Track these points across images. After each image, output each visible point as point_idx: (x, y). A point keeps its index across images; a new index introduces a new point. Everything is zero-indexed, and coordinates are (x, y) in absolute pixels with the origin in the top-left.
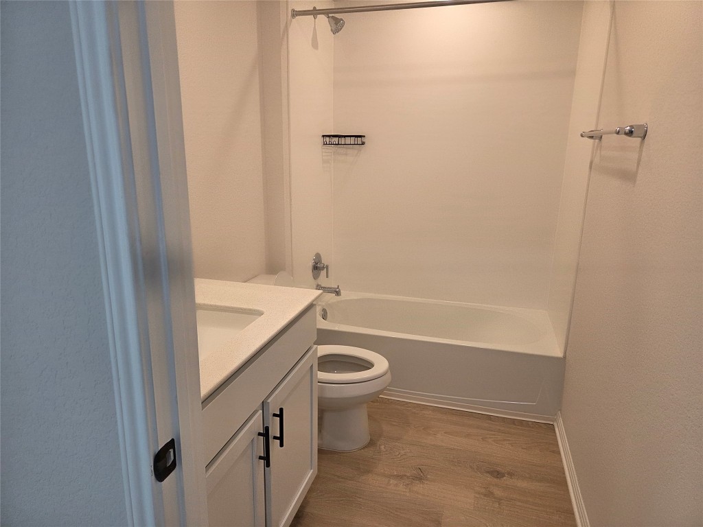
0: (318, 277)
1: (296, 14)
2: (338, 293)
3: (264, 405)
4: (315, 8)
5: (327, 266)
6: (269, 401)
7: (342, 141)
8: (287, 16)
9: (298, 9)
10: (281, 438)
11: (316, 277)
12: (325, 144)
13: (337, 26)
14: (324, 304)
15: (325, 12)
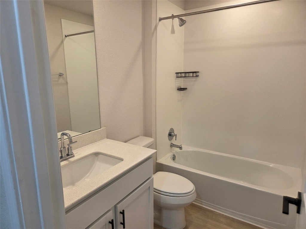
0: (172, 139)
1: (161, 19)
2: (181, 148)
3: (115, 207)
4: (173, 15)
5: (176, 135)
6: (118, 206)
7: (187, 75)
8: (156, 22)
9: (162, 17)
10: (123, 224)
11: (170, 140)
12: (178, 77)
13: (182, 22)
14: (174, 152)
15: (177, 16)
